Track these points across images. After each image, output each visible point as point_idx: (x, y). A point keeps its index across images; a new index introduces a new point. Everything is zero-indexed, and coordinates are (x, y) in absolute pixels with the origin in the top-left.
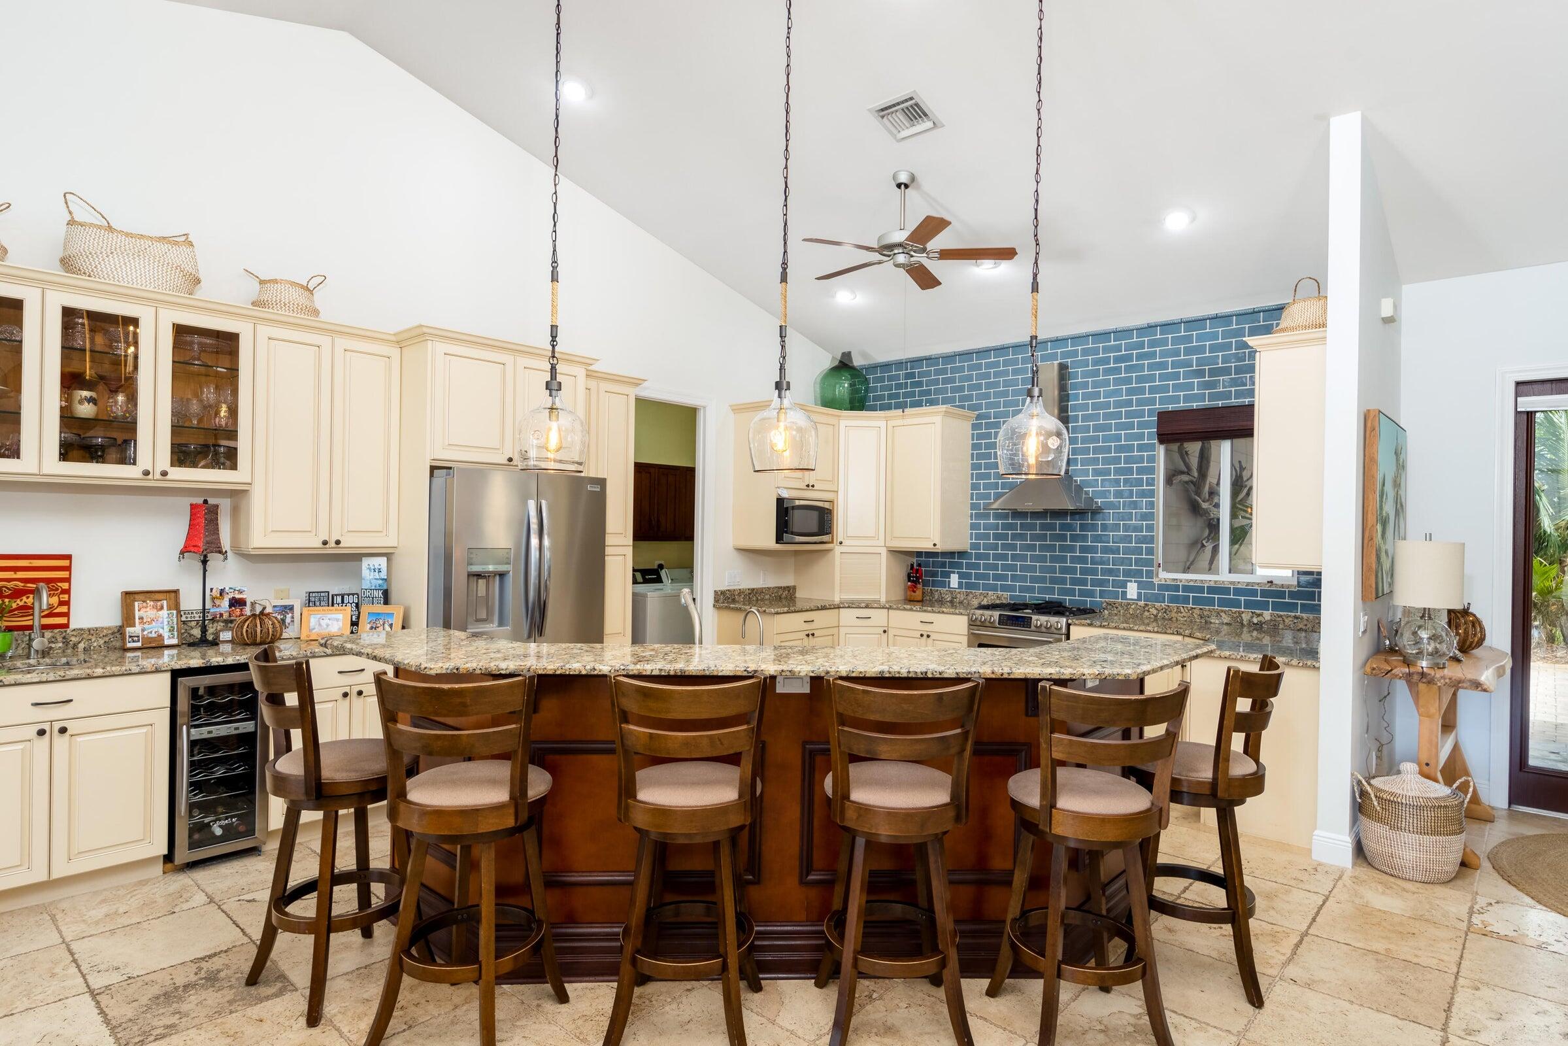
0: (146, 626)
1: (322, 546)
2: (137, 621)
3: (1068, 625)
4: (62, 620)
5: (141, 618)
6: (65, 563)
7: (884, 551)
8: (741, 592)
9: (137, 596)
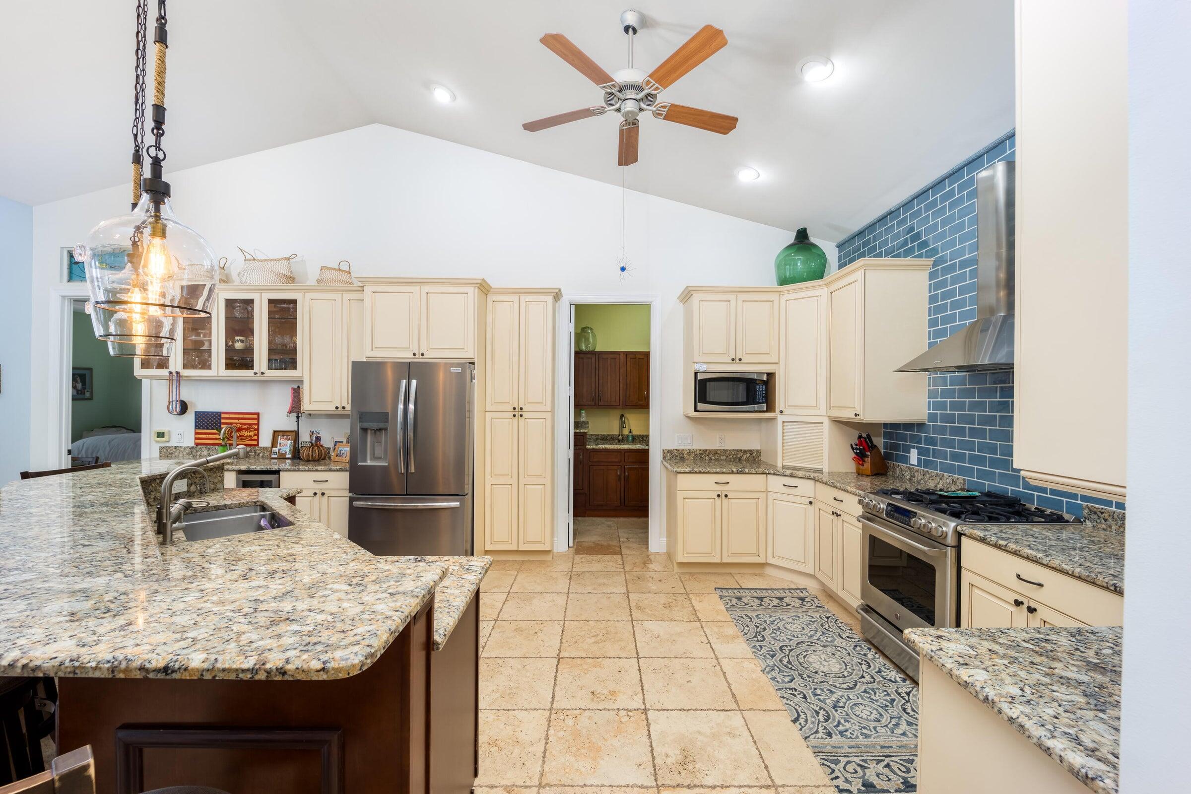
0: (282, 448)
1: (335, 409)
2: (278, 445)
3: (959, 535)
4: (255, 443)
5: (280, 444)
6: (256, 416)
7: (826, 421)
8: (690, 452)
9: (280, 433)
